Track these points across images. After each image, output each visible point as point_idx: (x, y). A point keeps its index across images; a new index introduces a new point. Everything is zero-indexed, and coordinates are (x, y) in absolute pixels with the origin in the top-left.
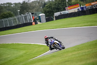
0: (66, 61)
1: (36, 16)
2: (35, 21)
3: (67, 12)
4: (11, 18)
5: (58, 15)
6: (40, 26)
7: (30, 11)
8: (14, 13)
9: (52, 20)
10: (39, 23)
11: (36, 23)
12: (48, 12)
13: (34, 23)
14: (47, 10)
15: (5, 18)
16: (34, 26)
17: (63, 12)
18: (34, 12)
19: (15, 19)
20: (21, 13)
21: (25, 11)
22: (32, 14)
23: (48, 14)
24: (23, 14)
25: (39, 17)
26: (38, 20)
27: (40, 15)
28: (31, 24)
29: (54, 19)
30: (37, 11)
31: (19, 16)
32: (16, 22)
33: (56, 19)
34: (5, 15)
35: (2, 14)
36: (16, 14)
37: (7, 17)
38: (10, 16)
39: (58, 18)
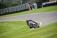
0: (49, 32)
1: (31, 5)
2: (31, 8)
3: (50, 2)
4: (17, 6)
5: (44, 5)
6: (34, 11)
7: (28, 2)
8: (19, 3)
9: (41, 7)
10: (33, 9)
11: (32, 9)
12: (39, 3)
13: (30, 9)
14: (38, 1)
15: (13, 6)
16: (30, 11)
17: (47, 3)
18: (30, 3)
19: (19, 7)
20: (23, 3)
21: (25, 2)
22: (29, 4)
23: (38, 4)
24: (24, 4)
25: (33, 6)
26: (32, 7)
27: (34, 4)
28: (28, 10)
29: (42, 7)
30: (32, 2)
31: (22, 5)
32: (20, 8)
33: (43, 7)
34: (13, 4)
35: (12, 4)
36: (20, 4)
37: (15, 6)
38: (17, 5)
39: (44, 6)
